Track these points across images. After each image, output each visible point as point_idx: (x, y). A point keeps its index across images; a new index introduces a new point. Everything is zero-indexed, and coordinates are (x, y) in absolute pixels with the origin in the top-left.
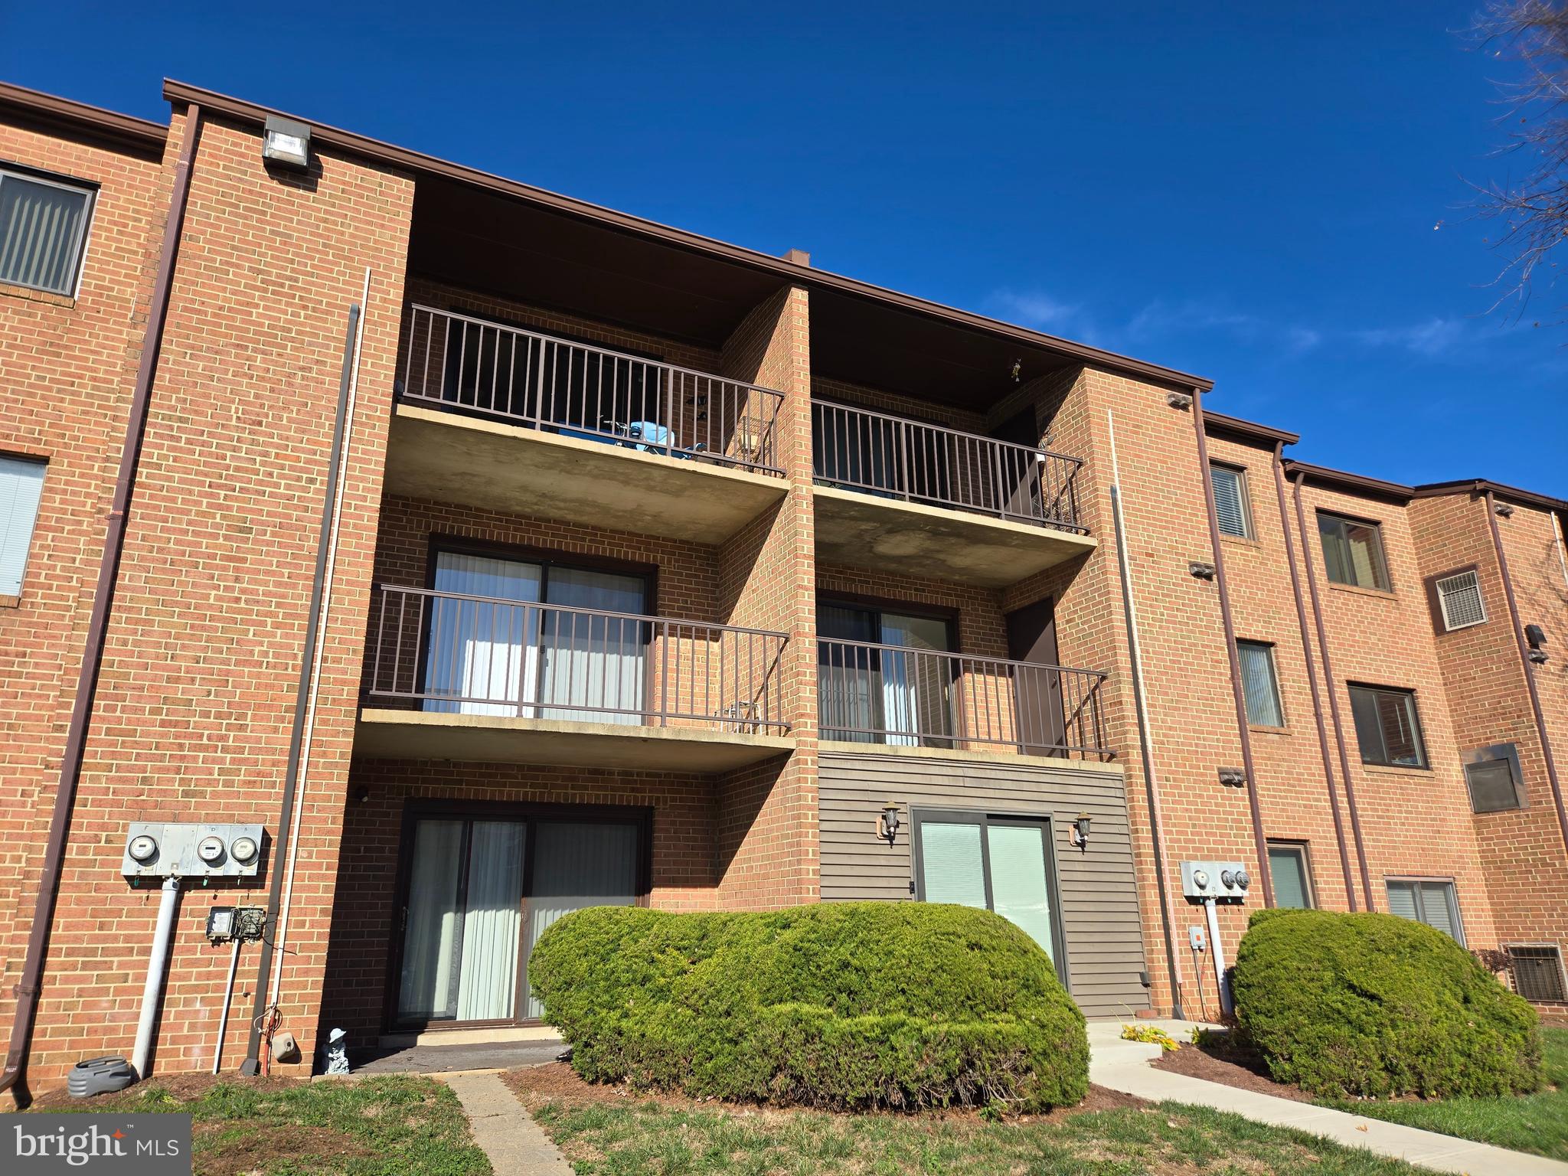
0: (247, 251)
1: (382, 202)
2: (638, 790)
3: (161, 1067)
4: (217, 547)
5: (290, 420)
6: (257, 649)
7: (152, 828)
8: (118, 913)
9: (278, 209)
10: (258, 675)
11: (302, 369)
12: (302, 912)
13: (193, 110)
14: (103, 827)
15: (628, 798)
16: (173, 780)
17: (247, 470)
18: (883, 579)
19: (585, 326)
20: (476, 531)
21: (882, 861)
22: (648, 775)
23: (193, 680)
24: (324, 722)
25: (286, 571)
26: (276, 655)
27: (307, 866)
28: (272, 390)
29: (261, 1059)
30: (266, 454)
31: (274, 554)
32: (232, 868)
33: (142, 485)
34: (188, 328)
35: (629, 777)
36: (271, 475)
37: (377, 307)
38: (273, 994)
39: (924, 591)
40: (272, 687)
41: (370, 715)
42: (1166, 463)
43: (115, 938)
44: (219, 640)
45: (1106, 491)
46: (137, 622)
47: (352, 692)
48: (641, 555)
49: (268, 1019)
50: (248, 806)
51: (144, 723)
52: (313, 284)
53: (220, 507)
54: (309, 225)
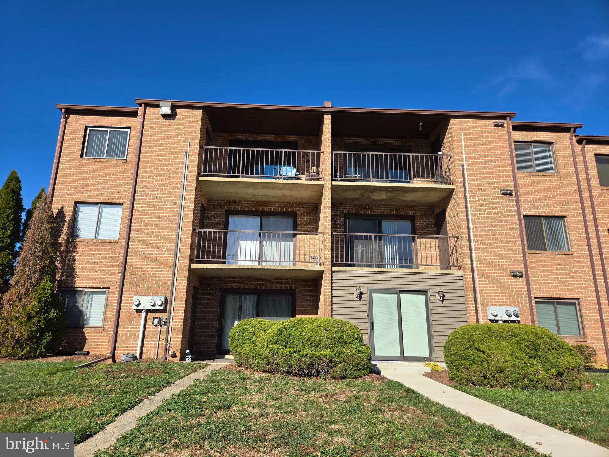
0: (158, 141)
1: (193, 118)
2: (290, 285)
3: (144, 357)
4: (153, 224)
5: (170, 187)
6: (163, 250)
7: (139, 297)
8: (133, 318)
9: (166, 127)
10: (164, 257)
11: (173, 172)
12: (176, 319)
13: (143, 105)
14: (129, 297)
15: (287, 287)
16: (144, 285)
17: (160, 202)
18: (382, 207)
19: (272, 137)
20: (239, 208)
21: (356, 306)
22: (293, 280)
23: (148, 259)
24: (181, 268)
25: (170, 228)
26: (168, 251)
27: (177, 307)
28: (165, 179)
29: (167, 356)
30: (164, 197)
31: (167, 224)
32: (157, 307)
33: (136, 210)
34: (144, 166)
35: (287, 280)
36: (166, 202)
37: (192, 150)
38: (169, 340)
39: (399, 210)
40: (167, 260)
41: (193, 266)
42: (491, 150)
43: (133, 325)
44: (154, 248)
45: (459, 166)
46: (135, 245)
47: (187, 260)
48: (291, 209)
49: (168, 346)
50: (162, 291)
51: (137, 271)
52: (175, 147)
53: (153, 213)
54: (173, 130)
